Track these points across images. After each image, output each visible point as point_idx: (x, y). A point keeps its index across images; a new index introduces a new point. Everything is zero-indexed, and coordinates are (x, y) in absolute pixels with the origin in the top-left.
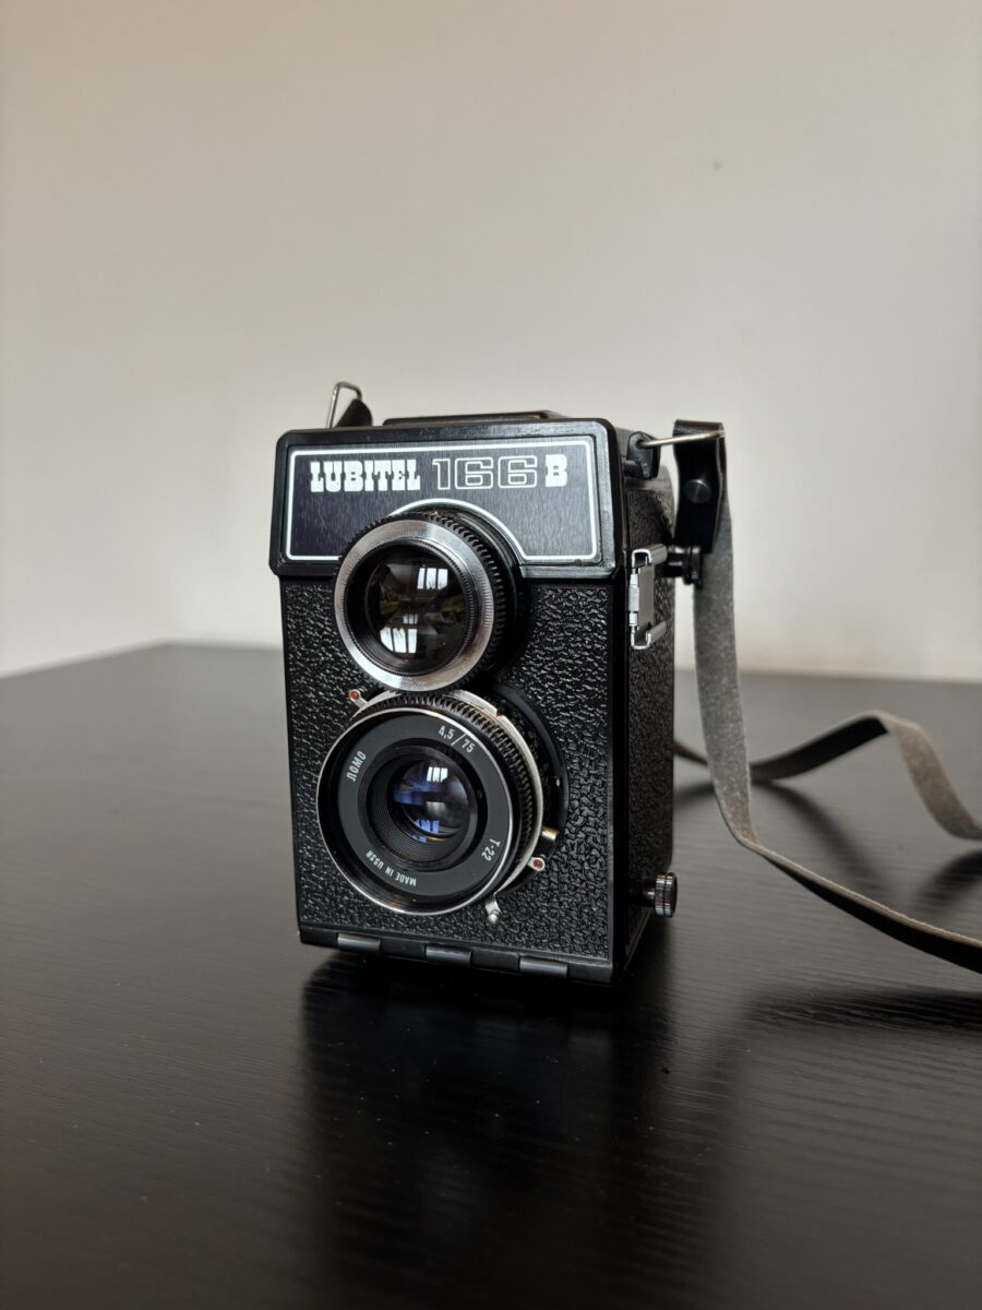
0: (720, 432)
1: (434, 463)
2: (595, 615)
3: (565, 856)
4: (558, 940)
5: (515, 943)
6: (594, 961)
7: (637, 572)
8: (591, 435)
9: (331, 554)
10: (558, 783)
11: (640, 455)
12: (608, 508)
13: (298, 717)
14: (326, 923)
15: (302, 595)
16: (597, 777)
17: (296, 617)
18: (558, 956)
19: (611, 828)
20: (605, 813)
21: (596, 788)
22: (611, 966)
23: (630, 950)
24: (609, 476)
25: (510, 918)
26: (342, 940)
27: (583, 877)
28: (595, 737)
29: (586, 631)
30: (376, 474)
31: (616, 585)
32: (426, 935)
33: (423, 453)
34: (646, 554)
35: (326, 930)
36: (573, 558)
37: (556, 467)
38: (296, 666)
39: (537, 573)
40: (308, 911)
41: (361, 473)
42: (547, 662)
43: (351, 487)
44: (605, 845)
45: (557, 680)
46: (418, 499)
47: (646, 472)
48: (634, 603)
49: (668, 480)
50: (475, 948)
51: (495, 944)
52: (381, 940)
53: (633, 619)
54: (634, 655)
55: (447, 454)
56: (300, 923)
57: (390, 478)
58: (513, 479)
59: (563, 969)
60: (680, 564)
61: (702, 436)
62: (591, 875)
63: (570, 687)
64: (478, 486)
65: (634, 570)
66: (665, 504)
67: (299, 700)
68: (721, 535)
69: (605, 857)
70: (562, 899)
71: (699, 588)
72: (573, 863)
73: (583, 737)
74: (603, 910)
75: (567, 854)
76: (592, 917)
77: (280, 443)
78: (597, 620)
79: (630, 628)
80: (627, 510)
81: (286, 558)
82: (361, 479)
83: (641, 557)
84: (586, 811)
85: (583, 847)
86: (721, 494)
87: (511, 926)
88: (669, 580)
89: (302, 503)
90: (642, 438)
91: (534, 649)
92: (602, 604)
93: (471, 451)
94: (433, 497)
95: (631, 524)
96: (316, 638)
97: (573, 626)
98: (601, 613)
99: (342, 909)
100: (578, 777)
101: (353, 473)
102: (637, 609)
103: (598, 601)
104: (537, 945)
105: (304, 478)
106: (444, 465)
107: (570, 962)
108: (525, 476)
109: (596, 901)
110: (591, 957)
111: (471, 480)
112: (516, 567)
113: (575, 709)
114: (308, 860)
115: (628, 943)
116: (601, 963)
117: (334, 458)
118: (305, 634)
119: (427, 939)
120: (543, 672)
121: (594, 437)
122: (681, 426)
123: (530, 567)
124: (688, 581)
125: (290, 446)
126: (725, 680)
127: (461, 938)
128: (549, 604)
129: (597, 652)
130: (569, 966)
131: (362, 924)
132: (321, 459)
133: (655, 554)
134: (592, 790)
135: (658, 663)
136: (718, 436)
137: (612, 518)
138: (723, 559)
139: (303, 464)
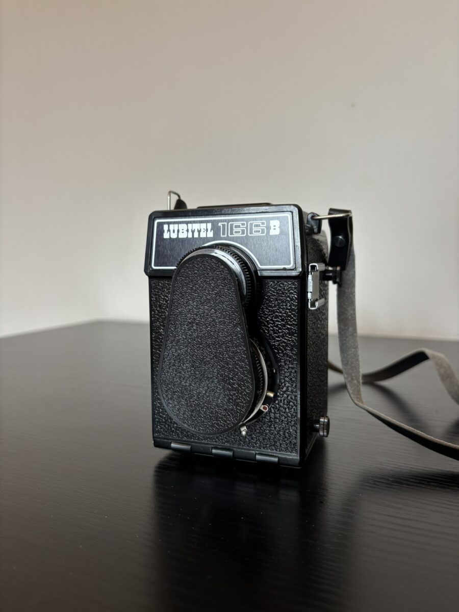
0: (349, 214)
1: (219, 225)
2: (292, 293)
3: (278, 406)
4: (274, 445)
5: (254, 447)
6: (291, 455)
7: (311, 274)
8: (291, 211)
9: (172, 266)
10: (274, 371)
11: (313, 223)
12: (298, 244)
13: (156, 341)
14: (166, 437)
15: (159, 285)
16: (293, 368)
17: (155, 295)
18: (274, 453)
19: (299, 392)
20: (296, 385)
21: (292, 374)
22: (298, 458)
23: (308, 451)
24: (299, 230)
25: (251, 435)
26: (173, 445)
27: (286, 416)
28: (292, 350)
29: (288, 301)
30: (193, 230)
31: (302, 279)
32: (212, 443)
33: (215, 220)
34: (316, 266)
35: (166, 440)
36: (282, 267)
37: (275, 226)
38: (154, 317)
39: (266, 274)
40: (159, 432)
41: (186, 229)
42: (270, 315)
43: (182, 236)
44: (296, 400)
45: (274, 323)
46: (212, 241)
47: (316, 230)
48: (310, 288)
49: (325, 236)
50: (235, 449)
51: (244, 447)
52: (191, 445)
53: (309, 295)
54: (310, 312)
55: (225, 221)
56: (154, 437)
57: (199, 231)
58: (255, 232)
59: (276, 460)
60: (331, 274)
61: (341, 215)
62: (289, 415)
63: (280, 326)
64: (239, 235)
65: (310, 273)
66: (324, 247)
67: (156, 333)
68: (350, 262)
69: (296, 406)
70: (276, 426)
71: (340, 286)
72: (282, 409)
73: (286, 350)
74: (295, 431)
75: (278, 404)
76: (290, 434)
77: (150, 217)
78: (293, 295)
79: (308, 300)
80: (307, 246)
81: (152, 268)
82: (186, 232)
83: (313, 267)
84: (287, 384)
85: (286, 401)
86: (350, 243)
87: (252, 439)
88: (326, 282)
89: (159, 243)
90: (314, 216)
91: (264, 309)
92: (295, 288)
93: (236, 219)
94: (219, 240)
95: (309, 252)
96: (165, 304)
97: (281, 298)
98: (295, 292)
99: (173, 430)
100: (283, 368)
101: (183, 230)
102: (312, 291)
103: (293, 287)
104: (264, 448)
105: (161, 232)
106: (224, 226)
107: (280, 456)
108: (261, 230)
109: (292, 427)
110: (289, 453)
111: (236, 232)
112: (256, 271)
113: (283, 336)
114: (159, 407)
115: (307, 448)
116: (295, 456)
117: (174, 223)
118: (160, 302)
119: (213, 445)
120: (268, 319)
121: (292, 212)
122: (332, 211)
123: (263, 271)
124: (335, 282)
125: (155, 218)
126: (351, 329)
127: (228, 445)
128: (271, 289)
129: (293, 310)
130: (279, 457)
131: (183, 437)
132: (169, 223)
133: (320, 267)
134: (290, 375)
135: (321, 319)
136: (348, 215)
137: (300, 248)
138: (351, 273)
139: (160, 225)
